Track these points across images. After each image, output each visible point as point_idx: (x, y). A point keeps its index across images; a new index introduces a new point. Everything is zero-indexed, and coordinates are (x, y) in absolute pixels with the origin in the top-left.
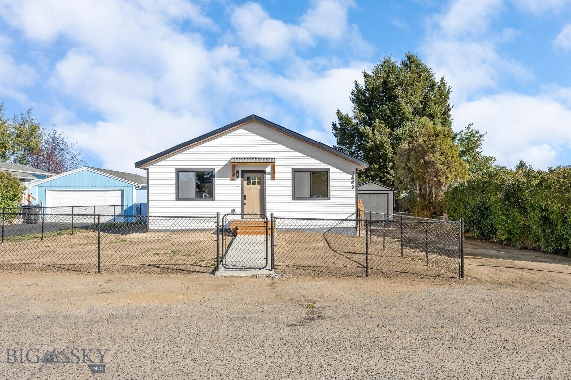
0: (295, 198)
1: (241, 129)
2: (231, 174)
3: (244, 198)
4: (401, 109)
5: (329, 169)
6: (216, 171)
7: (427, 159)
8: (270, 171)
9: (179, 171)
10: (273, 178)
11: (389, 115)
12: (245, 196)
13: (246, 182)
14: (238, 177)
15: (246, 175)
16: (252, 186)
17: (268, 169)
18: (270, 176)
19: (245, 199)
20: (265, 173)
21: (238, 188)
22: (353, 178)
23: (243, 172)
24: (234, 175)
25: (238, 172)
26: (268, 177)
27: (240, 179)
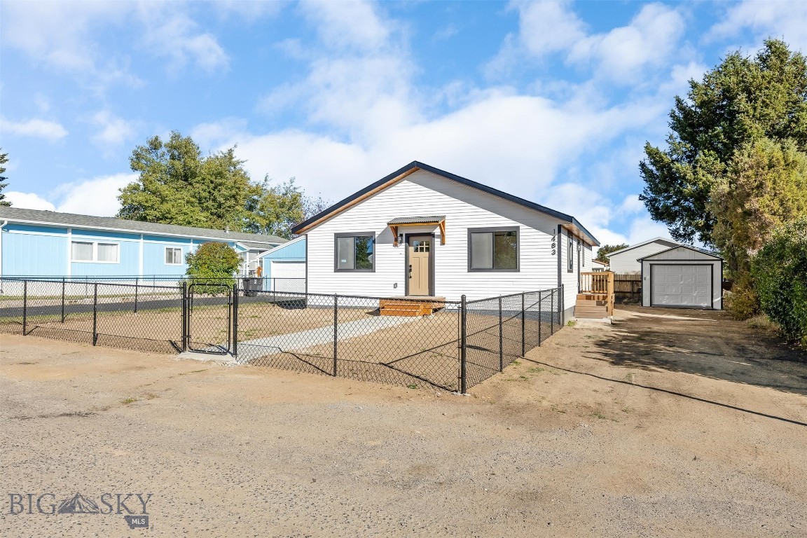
0: (471, 269)
1: (405, 181)
2: (393, 238)
3: (408, 269)
4: (745, 130)
5: (519, 227)
6: (376, 236)
7: (747, 206)
8: (439, 234)
9: (338, 236)
10: (443, 243)
11: (725, 141)
12: (411, 266)
13: (411, 249)
14: (401, 242)
15: (415, 241)
16: (419, 253)
17: (437, 231)
18: (439, 240)
19: (411, 270)
20: (432, 235)
21: (401, 256)
22: (553, 239)
23: (408, 236)
24: (396, 240)
25: (401, 235)
26: (437, 241)
27: (404, 244)
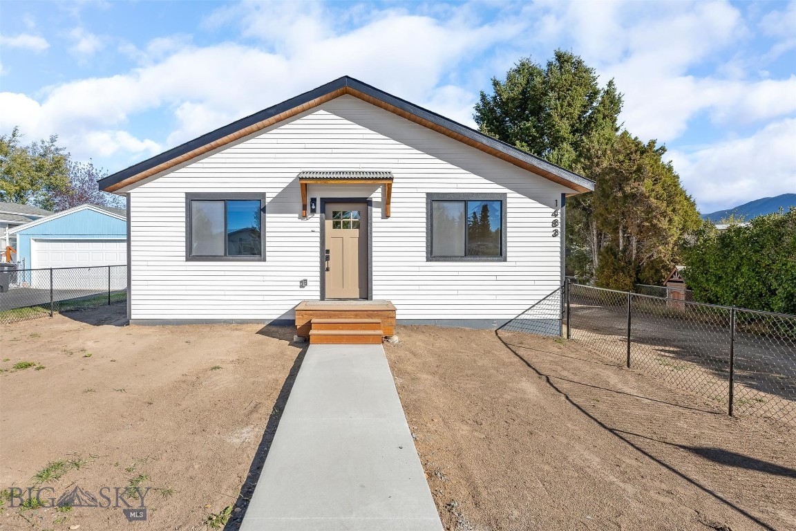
0: (432, 256)
1: (321, 112)
2: (300, 206)
3: (325, 255)
5: (505, 195)
6: (268, 200)
8: (380, 200)
9: (191, 198)
10: (386, 215)
11: (535, 134)
12: (328, 251)
13: (329, 223)
14: (313, 211)
15: (331, 208)
16: (341, 232)
17: (377, 196)
18: (380, 210)
19: (328, 259)
20: (367, 202)
21: (313, 234)
22: (555, 215)
23: (325, 201)
24: (304, 208)
25: (314, 200)
26: (376, 212)
27: (318, 215)
